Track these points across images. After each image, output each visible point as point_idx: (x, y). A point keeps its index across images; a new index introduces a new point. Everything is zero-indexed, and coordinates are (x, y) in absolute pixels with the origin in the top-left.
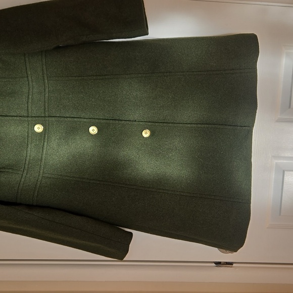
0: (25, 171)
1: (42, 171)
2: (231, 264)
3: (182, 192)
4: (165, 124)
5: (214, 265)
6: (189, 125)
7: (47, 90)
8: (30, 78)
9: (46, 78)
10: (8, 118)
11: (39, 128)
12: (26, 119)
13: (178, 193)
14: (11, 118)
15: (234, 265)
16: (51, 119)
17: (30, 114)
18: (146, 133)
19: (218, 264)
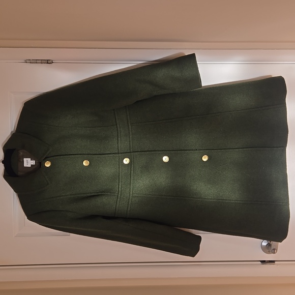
0: (120, 193)
1: (131, 192)
2: (273, 262)
3: (237, 200)
4: (219, 150)
5: (260, 263)
6: (237, 150)
7: (131, 133)
8: (118, 125)
9: (130, 124)
10: (105, 155)
11: (126, 161)
12: (118, 155)
13: (233, 201)
14: (107, 155)
15: (276, 262)
16: (135, 154)
17: (120, 151)
18: (205, 158)
19: (263, 262)
